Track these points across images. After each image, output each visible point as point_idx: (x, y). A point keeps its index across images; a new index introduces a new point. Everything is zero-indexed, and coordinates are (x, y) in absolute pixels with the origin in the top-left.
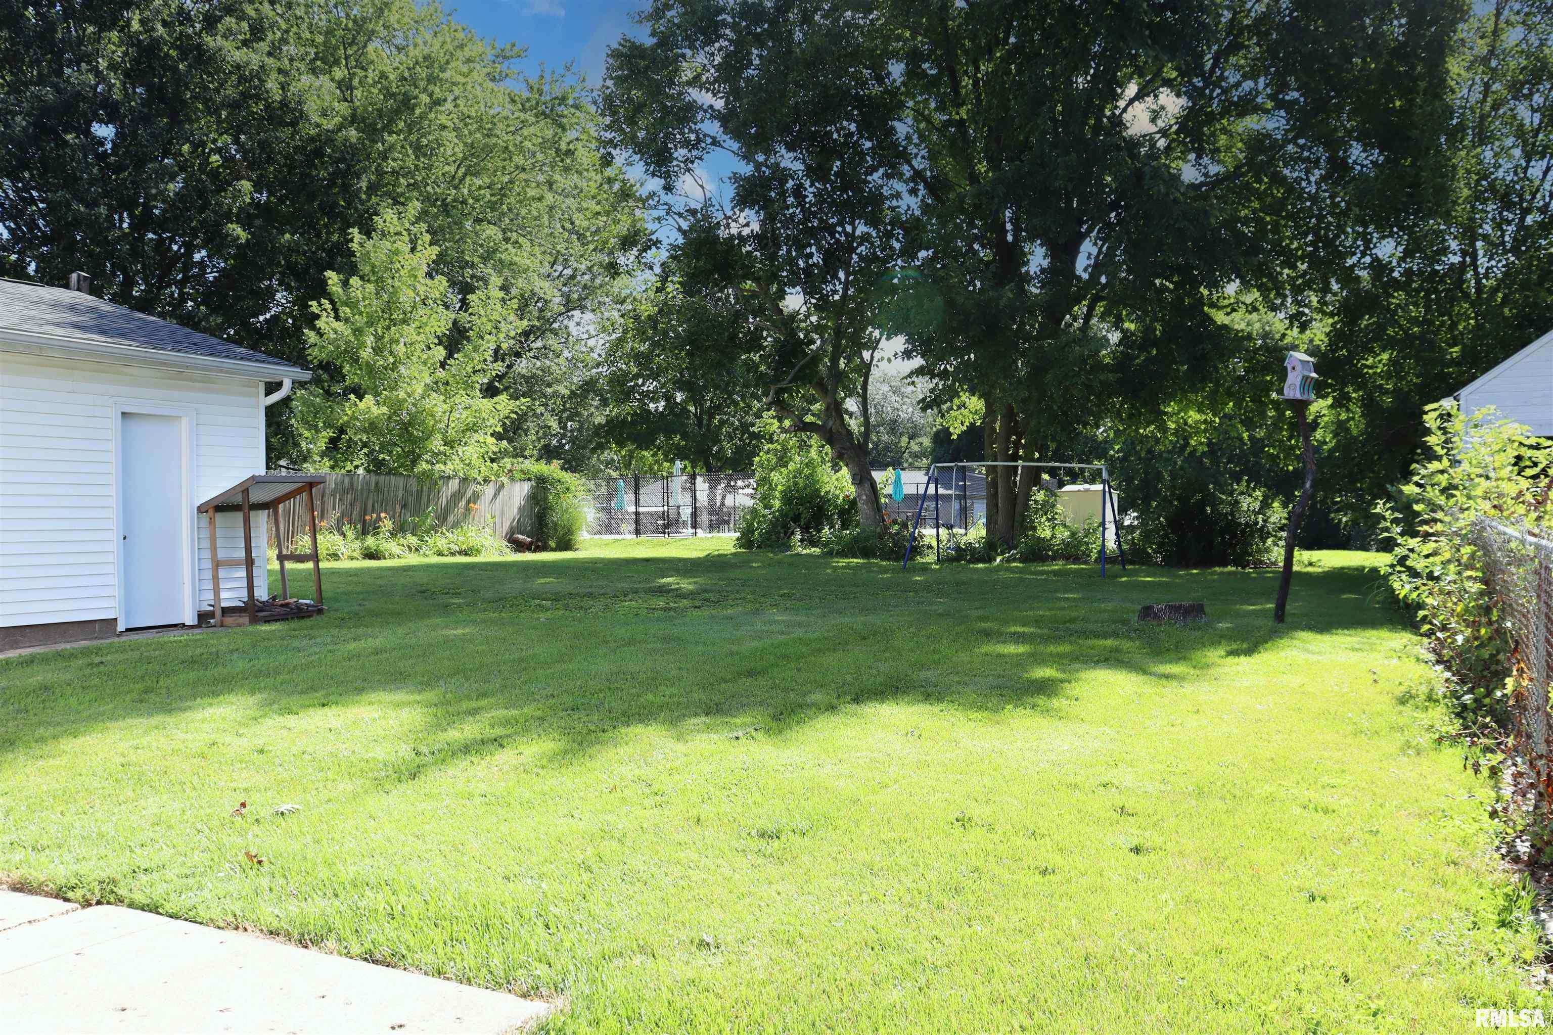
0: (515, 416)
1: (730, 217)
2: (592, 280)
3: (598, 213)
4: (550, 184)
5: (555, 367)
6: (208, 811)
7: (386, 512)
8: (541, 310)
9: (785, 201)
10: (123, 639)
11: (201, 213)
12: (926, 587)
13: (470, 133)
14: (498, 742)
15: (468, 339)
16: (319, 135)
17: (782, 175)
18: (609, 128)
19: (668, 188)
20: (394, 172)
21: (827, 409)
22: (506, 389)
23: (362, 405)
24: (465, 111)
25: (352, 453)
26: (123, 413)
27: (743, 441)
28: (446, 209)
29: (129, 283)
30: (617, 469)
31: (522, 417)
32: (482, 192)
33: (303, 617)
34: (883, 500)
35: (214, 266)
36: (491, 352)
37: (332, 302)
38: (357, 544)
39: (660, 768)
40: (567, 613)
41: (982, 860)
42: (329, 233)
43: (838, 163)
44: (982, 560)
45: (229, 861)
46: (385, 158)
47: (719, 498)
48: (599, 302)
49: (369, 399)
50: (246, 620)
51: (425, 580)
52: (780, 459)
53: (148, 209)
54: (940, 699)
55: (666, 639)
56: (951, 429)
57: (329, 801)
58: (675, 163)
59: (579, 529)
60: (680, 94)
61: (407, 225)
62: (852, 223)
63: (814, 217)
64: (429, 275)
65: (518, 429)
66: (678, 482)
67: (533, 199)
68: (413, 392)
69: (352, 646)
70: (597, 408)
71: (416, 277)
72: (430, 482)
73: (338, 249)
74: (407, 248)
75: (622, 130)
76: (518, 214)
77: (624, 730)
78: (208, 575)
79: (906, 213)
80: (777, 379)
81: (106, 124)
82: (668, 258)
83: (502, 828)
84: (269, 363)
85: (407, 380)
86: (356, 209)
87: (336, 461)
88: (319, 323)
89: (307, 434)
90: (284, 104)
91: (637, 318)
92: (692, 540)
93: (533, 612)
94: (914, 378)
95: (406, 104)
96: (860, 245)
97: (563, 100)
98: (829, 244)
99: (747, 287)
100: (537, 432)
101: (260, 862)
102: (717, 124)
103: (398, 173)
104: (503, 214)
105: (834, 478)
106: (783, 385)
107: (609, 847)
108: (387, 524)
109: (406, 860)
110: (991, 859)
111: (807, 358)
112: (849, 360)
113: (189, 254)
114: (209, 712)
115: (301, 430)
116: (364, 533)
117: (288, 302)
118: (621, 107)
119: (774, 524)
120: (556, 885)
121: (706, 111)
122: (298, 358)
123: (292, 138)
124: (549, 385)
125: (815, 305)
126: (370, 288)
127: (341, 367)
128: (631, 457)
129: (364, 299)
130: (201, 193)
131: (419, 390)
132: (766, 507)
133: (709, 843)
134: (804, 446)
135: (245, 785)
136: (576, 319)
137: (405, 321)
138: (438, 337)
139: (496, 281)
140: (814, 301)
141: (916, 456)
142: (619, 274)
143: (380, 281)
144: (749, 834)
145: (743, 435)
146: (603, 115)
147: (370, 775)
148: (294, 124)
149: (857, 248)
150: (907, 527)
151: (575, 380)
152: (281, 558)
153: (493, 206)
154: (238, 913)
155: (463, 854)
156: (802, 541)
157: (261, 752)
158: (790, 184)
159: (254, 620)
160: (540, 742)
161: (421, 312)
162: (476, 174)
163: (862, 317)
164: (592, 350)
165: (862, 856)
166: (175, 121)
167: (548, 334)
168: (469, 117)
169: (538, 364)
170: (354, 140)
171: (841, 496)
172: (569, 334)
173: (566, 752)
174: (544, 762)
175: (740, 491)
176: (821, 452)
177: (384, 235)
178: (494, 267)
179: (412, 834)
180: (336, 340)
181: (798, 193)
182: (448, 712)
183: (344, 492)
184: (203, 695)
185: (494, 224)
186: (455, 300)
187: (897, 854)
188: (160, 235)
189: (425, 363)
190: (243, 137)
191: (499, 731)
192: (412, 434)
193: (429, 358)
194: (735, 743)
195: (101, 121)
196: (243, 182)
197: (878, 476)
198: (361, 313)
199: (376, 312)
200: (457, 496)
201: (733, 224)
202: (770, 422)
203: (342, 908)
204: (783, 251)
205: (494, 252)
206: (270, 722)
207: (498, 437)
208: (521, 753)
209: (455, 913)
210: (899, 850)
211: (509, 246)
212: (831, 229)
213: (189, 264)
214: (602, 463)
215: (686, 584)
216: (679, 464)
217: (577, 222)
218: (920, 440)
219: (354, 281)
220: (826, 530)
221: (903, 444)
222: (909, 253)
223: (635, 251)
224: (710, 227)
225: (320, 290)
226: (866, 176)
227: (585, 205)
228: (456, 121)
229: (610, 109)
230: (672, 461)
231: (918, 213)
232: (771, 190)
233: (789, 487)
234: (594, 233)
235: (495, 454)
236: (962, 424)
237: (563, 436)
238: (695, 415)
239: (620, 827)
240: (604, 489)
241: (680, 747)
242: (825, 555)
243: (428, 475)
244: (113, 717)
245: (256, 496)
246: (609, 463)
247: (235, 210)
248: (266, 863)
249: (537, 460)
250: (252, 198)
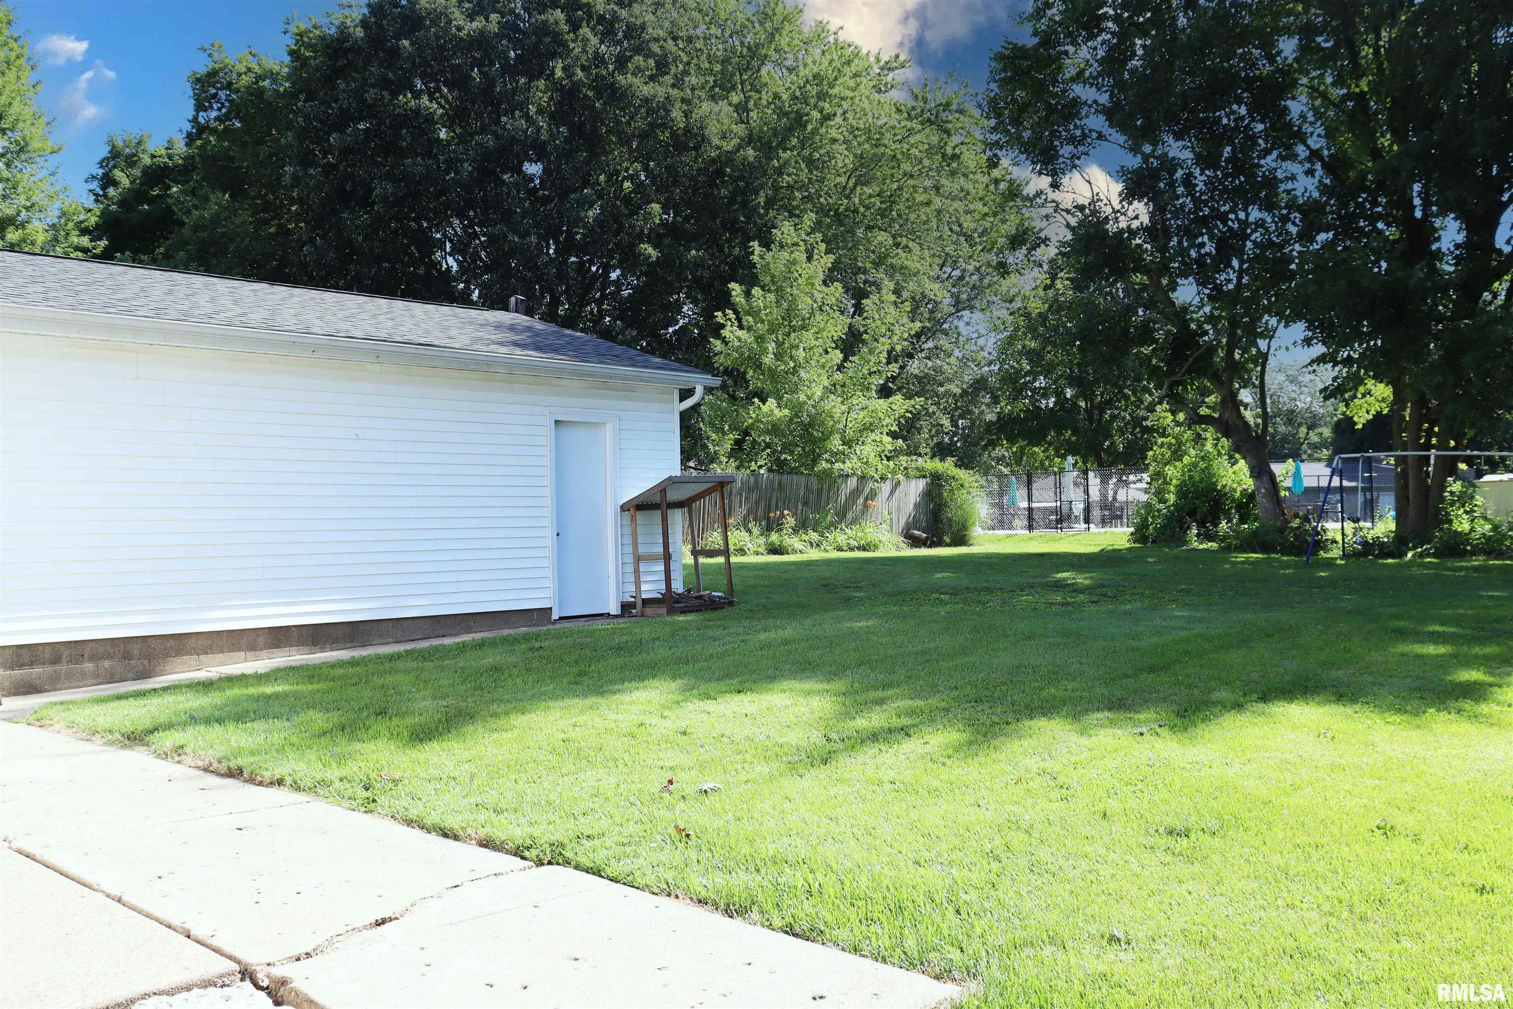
0: (909, 415)
1: (1118, 211)
2: (981, 280)
3: (986, 214)
4: (937, 188)
5: (946, 367)
6: (639, 786)
7: (788, 509)
8: (931, 312)
9: (1175, 191)
10: (558, 626)
11: (616, 236)
12: (1330, 582)
13: (859, 144)
14: (905, 731)
15: (864, 342)
16: (719, 157)
17: (1170, 165)
18: (994, 130)
19: (1055, 186)
20: (790, 187)
21: (1223, 401)
22: (899, 389)
23: (765, 408)
24: (854, 123)
25: (756, 454)
26: (557, 422)
27: (1135, 435)
28: (839, 218)
29: (555, 303)
30: (1007, 465)
31: (916, 416)
32: (873, 200)
33: (715, 609)
34: (1283, 493)
35: (629, 284)
36: (885, 354)
37: (736, 312)
38: (762, 540)
39: (1064, 761)
40: (966, 607)
41: (1408, 872)
42: (731, 247)
43: (1228, 149)
44: (1391, 555)
45: (659, 833)
46: (780, 174)
47: (1111, 493)
48: (988, 302)
49: (771, 402)
50: (664, 610)
51: (828, 574)
52: (1175, 453)
53: (570, 235)
54: (1354, 700)
55: (1064, 634)
56: (1356, 419)
57: (747, 782)
58: (1061, 160)
59: (974, 524)
60: (1064, 91)
61: (804, 237)
62: (1245, 210)
63: (1206, 206)
64: (825, 283)
65: (912, 427)
66: (1070, 477)
67: (922, 204)
68: (813, 394)
69: (763, 636)
70: (988, 405)
71: (813, 284)
72: (830, 480)
73: (740, 262)
74: (804, 257)
75: (1009, 131)
76: (907, 220)
77: (1027, 723)
78: (630, 568)
79: (1303, 196)
80: (1170, 372)
81: (536, 162)
82: (1057, 255)
83: (911, 814)
84: (682, 371)
85: (807, 383)
86: (755, 223)
87: (742, 462)
88: (725, 333)
89: (714, 436)
90: (687, 130)
91: (1027, 315)
92: (1084, 535)
93: (933, 606)
94: (1315, 367)
95: (799, 121)
96: (1254, 231)
97: (948, 105)
98: (1221, 231)
99: (1138, 280)
100: (930, 431)
101: (688, 836)
102: (1102, 118)
103: (792, 187)
104: (893, 220)
105: (1231, 471)
106: (1177, 378)
107: (1018, 839)
108: (791, 521)
109: (822, 841)
110: (1418, 871)
111: (1201, 350)
112: (1245, 351)
113: (606, 274)
114: (637, 694)
115: (710, 433)
116: (768, 529)
117: (694, 314)
118: (1005, 108)
119: (1169, 518)
120: (965, 872)
121: (1090, 106)
122: (706, 366)
123: (696, 161)
124: (941, 385)
125: (1209, 296)
126: (771, 297)
127: (745, 373)
128: (1022, 453)
129: (765, 308)
130: (617, 218)
131: (818, 392)
132: (1160, 502)
133: (1116, 838)
134: (1198, 439)
135: (671, 764)
136: (966, 319)
137: (804, 328)
138: (834, 342)
139: (888, 285)
140: (1207, 291)
141: (1316, 447)
142: (1008, 273)
143: (779, 290)
144: (1157, 831)
145: (1134, 429)
146: (988, 118)
147: (784, 758)
148: (696, 148)
149: (1251, 235)
150: (1309, 521)
151: (966, 379)
152: (695, 553)
153: (883, 213)
154: (670, 881)
155: (875, 838)
156: (1198, 535)
157: (684, 733)
158: (1179, 173)
159: (671, 611)
160: (946, 734)
161: (819, 317)
162: (866, 183)
163: (1258, 305)
164: (982, 349)
165: (1276, 860)
166: (593, 155)
167: (939, 335)
168: (858, 129)
169: (930, 364)
170: (751, 159)
171: (1239, 489)
172: (959, 334)
173: (970, 743)
174: (950, 751)
175: (1132, 486)
176: (1216, 445)
177: (782, 246)
178: (886, 272)
179: (827, 817)
180: (740, 347)
181: (1188, 180)
182: (855, 701)
183: (750, 491)
184: (631, 680)
185: (885, 231)
186: (850, 305)
187: (1314, 859)
188: (581, 258)
189: (823, 367)
190: (652, 164)
191: (905, 721)
192: (812, 435)
193: (827, 361)
194: (1140, 738)
195: (530, 161)
196: (653, 205)
197: (1278, 469)
198: (762, 322)
199: (777, 319)
200: (855, 493)
201: (1122, 218)
202: (1163, 415)
203: (764, 884)
204: (1174, 242)
205: (885, 257)
206: (691, 706)
207: (894, 435)
208: (926, 743)
209: (869, 894)
210: (1315, 855)
211: (900, 251)
212: (1224, 218)
213: (606, 282)
214: (993, 459)
215: (1082, 580)
216: (1070, 459)
217: (965, 225)
218: (1319, 430)
219: (756, 291)
220: (1223, 524)
221: (1302, 435)
222: (1306, 236)
223: (1024, 250)
224: (1098, 222)
225: (724, 301)
226: (1259, 159)
227: (972, 207)
228: (846, 133)
229: (995, 112)
230: (1063, 457)
231: (1316, 194)
232: (1160, 180)
233: (1184, 481)
234: (981, 235)
235: (890, 452)
236: (1368, 412)
237: (955, 434)
238: (1086, 410)
239: (1027, 818)
240: (996, 486)
241: (1084, 741)
242: (1221, 550)
243: (827, 473)
244: (554, 697)
245: (673, 495)
246: (1000, 460)
247: (646, 232)
248: (693, 837)
249: (932, 458)
250: (661, 220)
